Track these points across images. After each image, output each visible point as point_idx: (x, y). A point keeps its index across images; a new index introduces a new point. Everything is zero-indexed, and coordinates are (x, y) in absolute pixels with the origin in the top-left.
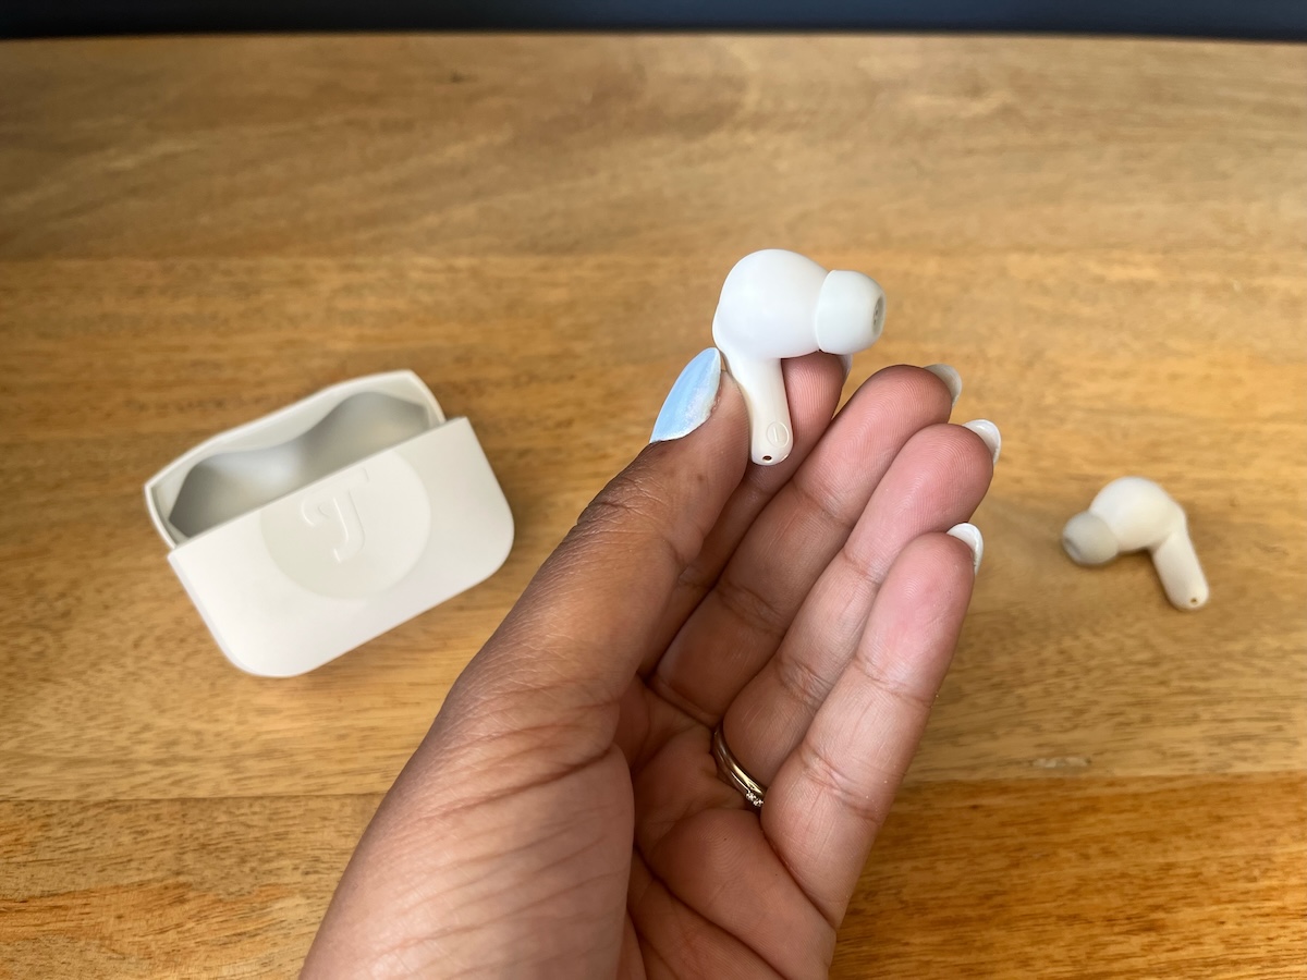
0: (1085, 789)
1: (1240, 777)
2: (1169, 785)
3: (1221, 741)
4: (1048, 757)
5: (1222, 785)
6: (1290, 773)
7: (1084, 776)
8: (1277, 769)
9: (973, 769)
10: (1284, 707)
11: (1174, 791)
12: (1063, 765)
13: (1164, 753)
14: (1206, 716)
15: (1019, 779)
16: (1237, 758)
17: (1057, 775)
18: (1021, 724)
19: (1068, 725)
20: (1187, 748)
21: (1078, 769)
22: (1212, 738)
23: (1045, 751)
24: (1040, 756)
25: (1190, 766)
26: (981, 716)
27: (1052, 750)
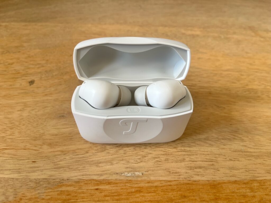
0: (139, 184)
1: (195, 181)
2: (169, 183)
3: (191, 168)
4: (129, 172)
5: (188, 184)
6: (214, 181)
7: (139, 179)
8: (209, 179)
9: (101, 175)
10: (215, 157)
11: (170, 185)
12: (133, 175)
13: (170, 172)
14: (187, 159)
15: (116, 180)
16: (195, 175)
17: (130, 179)
18: (123, 160)
19: (139, 161)
20: (178, 170)
21: (138, 176)
22: (188, 167)
23: (128, 170)
24: (126, 172)
25: (178, 177)
26: (110, 157)
27: (131, 170)
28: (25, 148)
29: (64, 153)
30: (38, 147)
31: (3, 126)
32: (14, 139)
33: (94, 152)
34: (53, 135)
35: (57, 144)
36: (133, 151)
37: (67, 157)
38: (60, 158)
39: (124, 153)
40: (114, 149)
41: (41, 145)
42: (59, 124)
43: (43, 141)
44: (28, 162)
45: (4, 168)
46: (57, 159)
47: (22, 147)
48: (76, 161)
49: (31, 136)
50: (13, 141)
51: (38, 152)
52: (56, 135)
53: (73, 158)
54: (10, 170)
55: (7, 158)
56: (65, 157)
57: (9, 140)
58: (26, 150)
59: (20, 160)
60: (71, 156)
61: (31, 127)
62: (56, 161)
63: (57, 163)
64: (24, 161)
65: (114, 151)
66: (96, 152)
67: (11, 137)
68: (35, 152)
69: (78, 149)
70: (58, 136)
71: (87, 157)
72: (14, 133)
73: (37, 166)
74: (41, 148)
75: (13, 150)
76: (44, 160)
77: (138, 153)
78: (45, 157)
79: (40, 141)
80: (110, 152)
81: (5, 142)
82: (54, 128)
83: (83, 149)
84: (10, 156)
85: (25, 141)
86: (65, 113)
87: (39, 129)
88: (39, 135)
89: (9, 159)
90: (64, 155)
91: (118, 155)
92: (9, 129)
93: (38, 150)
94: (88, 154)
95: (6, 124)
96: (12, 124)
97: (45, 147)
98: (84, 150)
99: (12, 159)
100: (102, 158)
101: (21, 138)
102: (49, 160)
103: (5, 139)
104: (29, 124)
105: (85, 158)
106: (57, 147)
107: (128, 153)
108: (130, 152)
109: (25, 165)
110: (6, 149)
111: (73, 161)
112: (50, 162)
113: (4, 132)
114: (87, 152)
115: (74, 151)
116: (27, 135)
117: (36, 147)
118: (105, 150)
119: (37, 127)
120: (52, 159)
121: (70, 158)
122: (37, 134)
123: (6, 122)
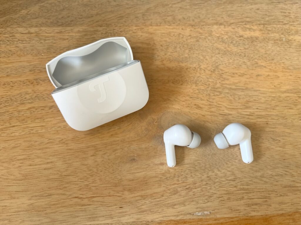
0: (208, 221)
1: (252, 217)
2: (232, 220)
3: (249, 205)
4: (199, 212)
5: (247, 219)
6: (266, 215)
7: (208, 217)
8: (263, 214)
9: (178, 216)
10: (269, 194)
11: (233, 221)
12: (203, 214)
13: (232, 210)
14: (246, 197)
15: (190, 219)
16: (252, 211)
17: (201, 217)
18: (193, 201)
19: (206, 201)
20: (239, 208)
21: (207, 215)
22: (246, 204)
23: (198, 210)
24: (197, 211)
25: (238, 214)
26: (182, 199)
27: (200, 209)
28: (109, 195)
29: (143, 197)
30: (120, 193)
31: (83, 174)
32: (98, 186)
33: (168, 195)
34: (130, 181)
35: (136, 189)
36: (201, 192)
37: (147, 202)
38: (141, 203)
39: (194, 195)
40: (184, 192)
41: (122, 191)
42: (132, 168)
43: (123, 187)
44: (116, 208)
45: (98, 215)
46: (139, 204)
47: (107, 194)
48: (155, 204)
49: (111, 183)
50: (97, 188)
51: (121, 198)
52: (133, 180)
53: (152, 202)
54: (103, 216)
55: (98, 206)
56: (145, 202)
57: (93, 188)
58: (111, 197)
59: (109, 206)
60: (150, 200)
61: (108, 173)
62: (138, 205)
63: (140, 207)
64: (112, 207)
65: (185, 193)
66: (170, 195)
67: (93, 185)
68: (119, 198)
69: (155, 193)
70: (135, 181)
71: (164, 200)
72: (96, 181)
73: (124, 211)
74: (123, 194)
75: (100, 197)
76: (128, 205)
77: (205, 194)
78: (129, 203)
79: (120, 187)
80: (181, 194)
81: (91, 190)
82: (129, 173)
83: (158, 193)
84: (100, 203)
85: (108, 188)
86: (135, 156)
87: (116, 175)
88: (118, 181)
89: (99, 207)
90: (144, 199)
91: (189, 197)
92: (90, 177)
93: (121, 196)
94: (164, 197)
95: (85, 171)
96: (90, 170)
97: (126, 193)
98: (160, 193)
99: (101, 206)
100: (175, 200)
101: (103, 186)
102: (133, 205)
103: (89, 187)
104: (106, 170)
105: (161, 202)
106: (136, 192)
107: (196, 194)
108: (198, 194)
109: (114, 211)
110: (94, 197)
111: (152, 205)
112: (134, 207)
113: (86, 180)
114: (163, 196)
115: (151, 195)
116: (107, 182)
117: (118, 193)
118: (177, 193)
119: (114, 172)
120: (135, 204)
121: (149, 202)
122: (116, 181)
123: (84, 170)
